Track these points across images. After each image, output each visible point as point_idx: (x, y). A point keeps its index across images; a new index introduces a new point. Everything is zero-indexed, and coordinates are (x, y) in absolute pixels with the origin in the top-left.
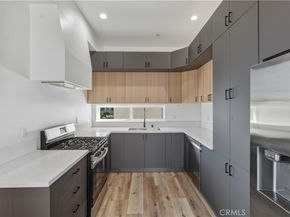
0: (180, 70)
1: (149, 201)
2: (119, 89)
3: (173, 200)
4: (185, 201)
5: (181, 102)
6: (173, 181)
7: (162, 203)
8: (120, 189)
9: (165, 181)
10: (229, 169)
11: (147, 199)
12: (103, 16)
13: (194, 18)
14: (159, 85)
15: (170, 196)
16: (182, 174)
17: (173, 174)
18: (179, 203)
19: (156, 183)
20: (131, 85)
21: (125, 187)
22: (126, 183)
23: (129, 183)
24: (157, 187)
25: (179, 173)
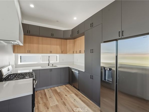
0: (66, 39)
1: (58, 98)
2: (35, 46)
3: (68, 96)
4: (73, 95)
5: (66, 53)
6: (66, 89)
7: (65, 98)
8: (42, 98)
9: (62, 89)
10: (92, 77)
11: (57, 98)
12: (32, 6)
13: (75, 18)
14: (57, 45)
15: (66, 94)
16: (68, 85)
17: (64, 86)
18: (71, 96)
19: (58, 91)
20: (42, 44)
21: (43, 96)
22: (43, 94)
23: (45, 94)
24: (59, 93)
25: (66, 85)
